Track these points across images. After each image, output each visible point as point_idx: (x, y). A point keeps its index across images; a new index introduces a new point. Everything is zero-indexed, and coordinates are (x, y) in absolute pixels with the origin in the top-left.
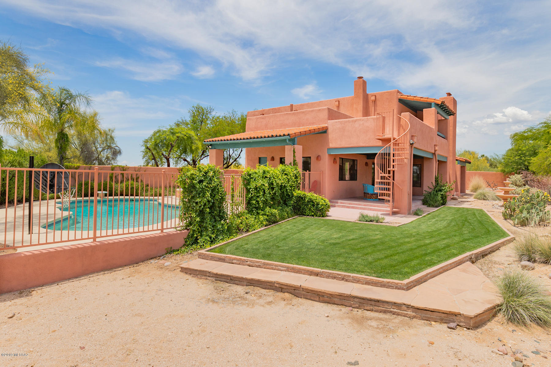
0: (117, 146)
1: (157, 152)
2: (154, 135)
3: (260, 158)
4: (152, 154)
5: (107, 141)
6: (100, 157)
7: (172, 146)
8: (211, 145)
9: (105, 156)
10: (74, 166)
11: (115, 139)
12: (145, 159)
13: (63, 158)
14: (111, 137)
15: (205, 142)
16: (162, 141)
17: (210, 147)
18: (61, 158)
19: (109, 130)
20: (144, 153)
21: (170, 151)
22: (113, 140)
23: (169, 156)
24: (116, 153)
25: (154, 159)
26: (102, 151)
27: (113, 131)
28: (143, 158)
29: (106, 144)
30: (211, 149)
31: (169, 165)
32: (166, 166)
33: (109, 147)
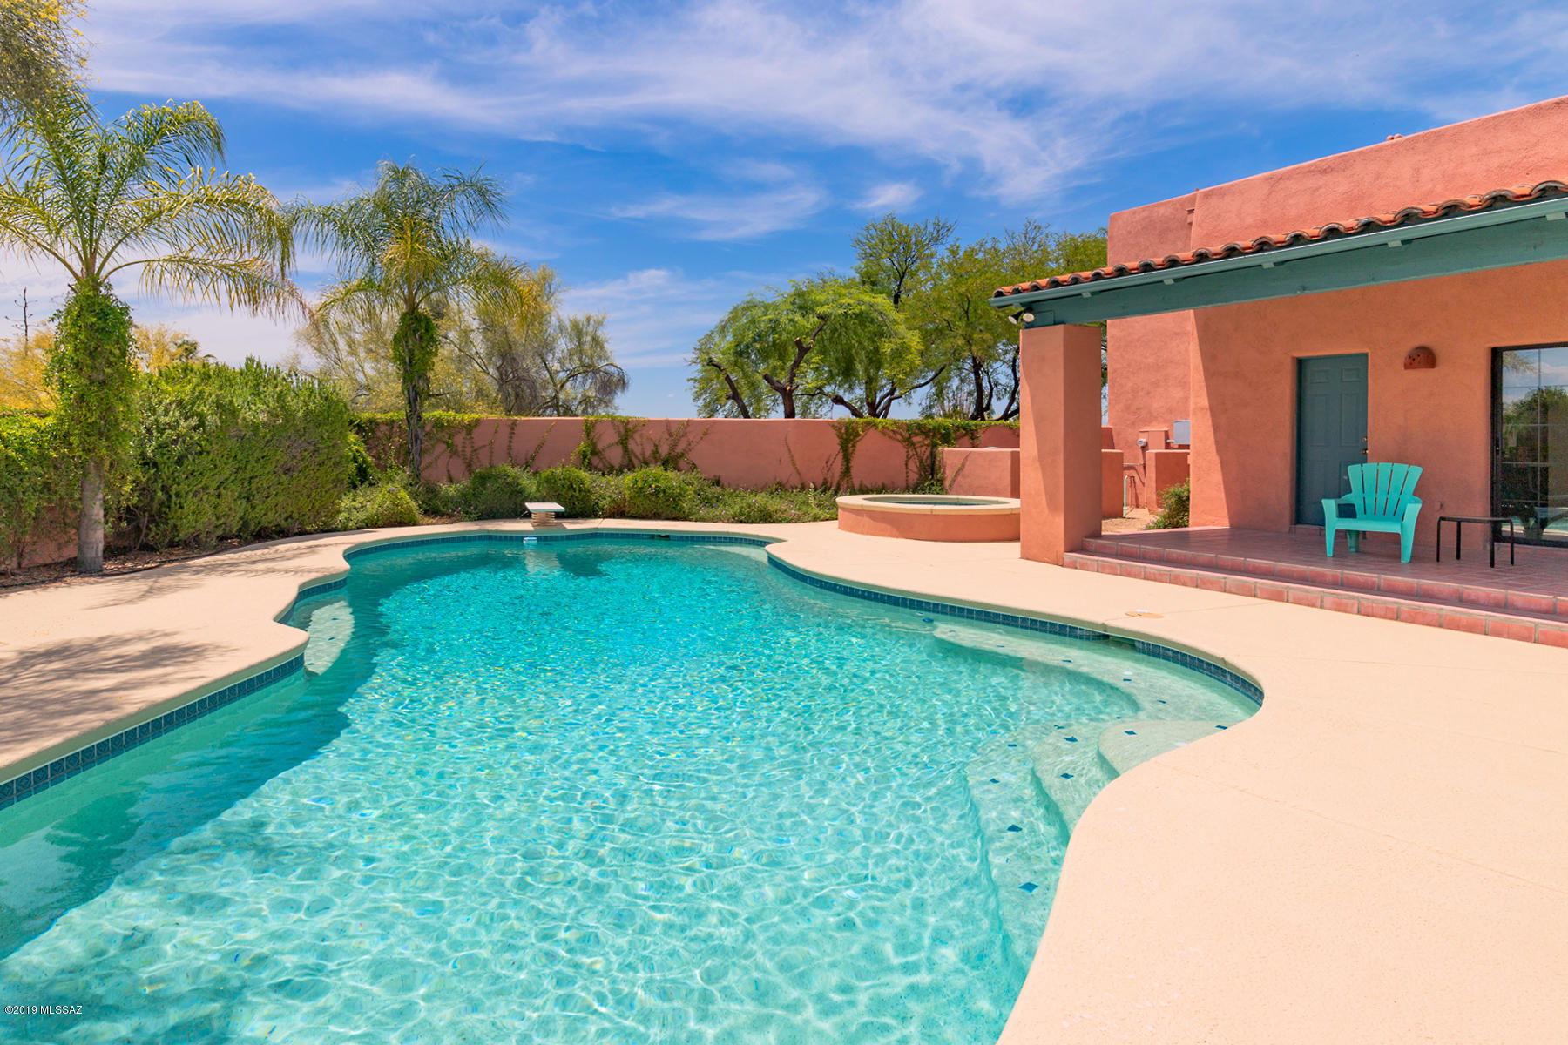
0: (612, 365)
1: (746, 376)
2: (734, 318)
3: (1300, 363)
4: (728, 379)
5: (581, 351)
6: (562, 396)
7: (803, 350)
8: (1029, 307)
9: (580, 396)
10: (462, 420)
11: (606, 345)
12: (700, 402)
13: (417, 394)
14: (595, 340)
15: (999, 294)
16: (759, 337)
17: (1028, 317)
18: (412, 394)
19: (588, 319)
20: (697, 385)
21: (796, 364)
22: (602, 348)
23: (791, 381)
24: (612, 384)
25: (735, 396)
26: (567, 381)
27: (600, 324)
28: (696, 399)
29: (580, 359)
30: (1030, 326)
31: (790, 413)
32: (778, 414)
33: (589, 369)
